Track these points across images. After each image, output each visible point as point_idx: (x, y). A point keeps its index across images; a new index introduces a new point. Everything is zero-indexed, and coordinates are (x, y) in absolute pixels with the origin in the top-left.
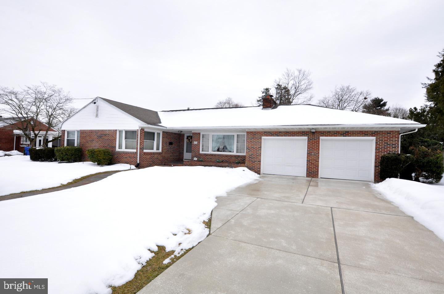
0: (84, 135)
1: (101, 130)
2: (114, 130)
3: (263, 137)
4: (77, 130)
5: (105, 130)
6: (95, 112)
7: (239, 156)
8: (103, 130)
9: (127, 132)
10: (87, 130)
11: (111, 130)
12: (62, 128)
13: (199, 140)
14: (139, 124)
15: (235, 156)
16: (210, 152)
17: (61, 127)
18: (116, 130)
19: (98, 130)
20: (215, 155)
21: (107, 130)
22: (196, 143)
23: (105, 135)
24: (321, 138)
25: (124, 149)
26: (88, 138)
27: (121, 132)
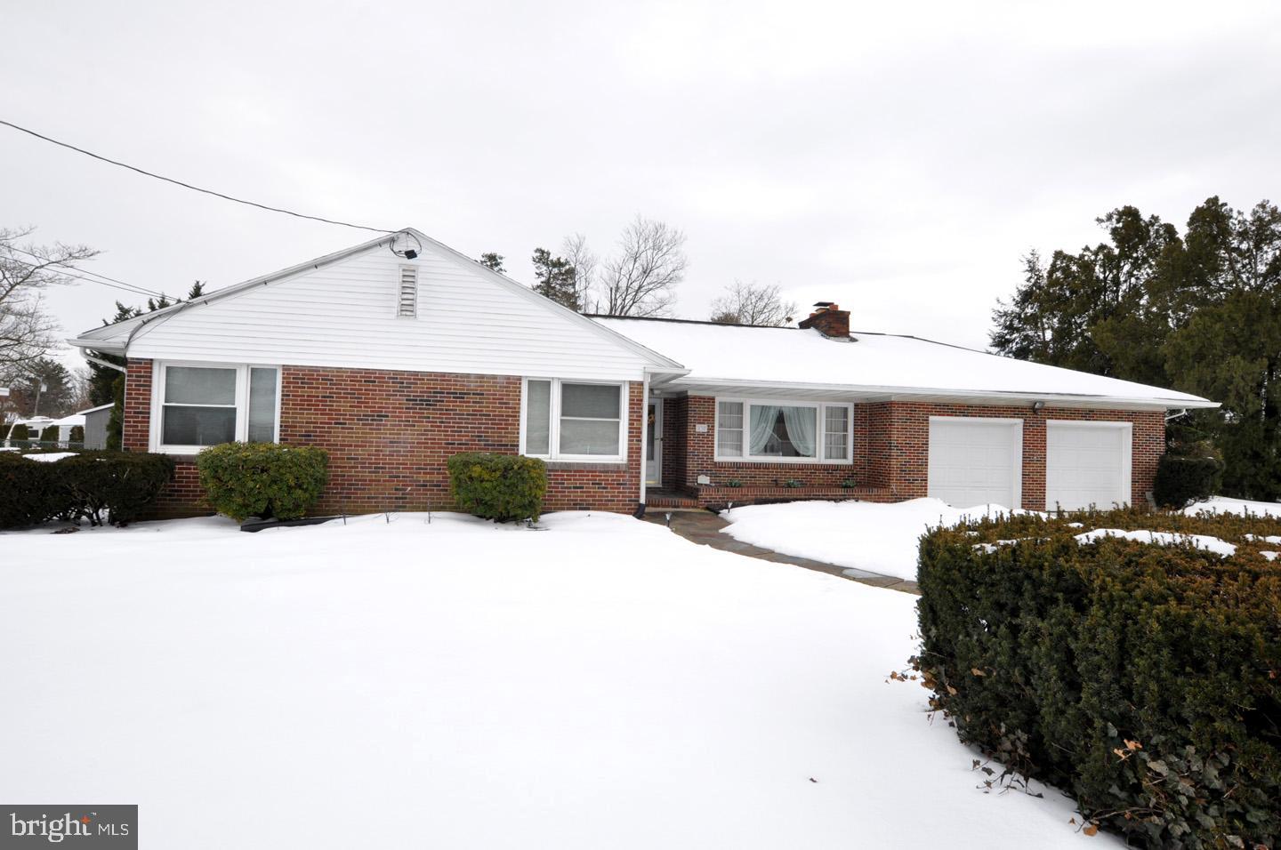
0: (320, 393)
1: (430, 374)
2: (508, 378)
3: (931, 418)
4: (248, 365)
5: (457, 375)
6: (397, 290)
7: (836, 468)
8: (443, 375)
9: (569, 389)
10: (339, 370)
11: (494, 377)
12: (131, 348)
13: (709, 420)
14: (644, 361)
15: (826, 468)
16: (747, 457)
17: (128, 345)
18: (520, 378)
19: (416, 373)
20: (766, 466)
21: (468, 376)
22: (701, 428)
23: (460, 396)
24: (1049, 422)
25: (554, 455)
26: (344, 406)
27: (541, 387)
